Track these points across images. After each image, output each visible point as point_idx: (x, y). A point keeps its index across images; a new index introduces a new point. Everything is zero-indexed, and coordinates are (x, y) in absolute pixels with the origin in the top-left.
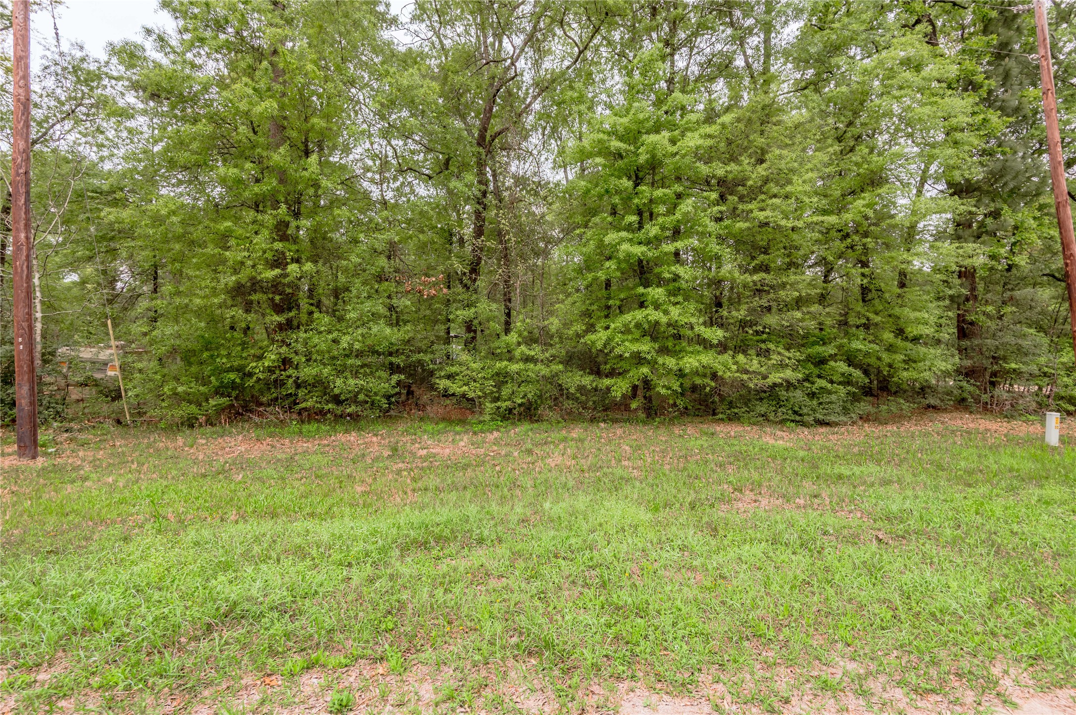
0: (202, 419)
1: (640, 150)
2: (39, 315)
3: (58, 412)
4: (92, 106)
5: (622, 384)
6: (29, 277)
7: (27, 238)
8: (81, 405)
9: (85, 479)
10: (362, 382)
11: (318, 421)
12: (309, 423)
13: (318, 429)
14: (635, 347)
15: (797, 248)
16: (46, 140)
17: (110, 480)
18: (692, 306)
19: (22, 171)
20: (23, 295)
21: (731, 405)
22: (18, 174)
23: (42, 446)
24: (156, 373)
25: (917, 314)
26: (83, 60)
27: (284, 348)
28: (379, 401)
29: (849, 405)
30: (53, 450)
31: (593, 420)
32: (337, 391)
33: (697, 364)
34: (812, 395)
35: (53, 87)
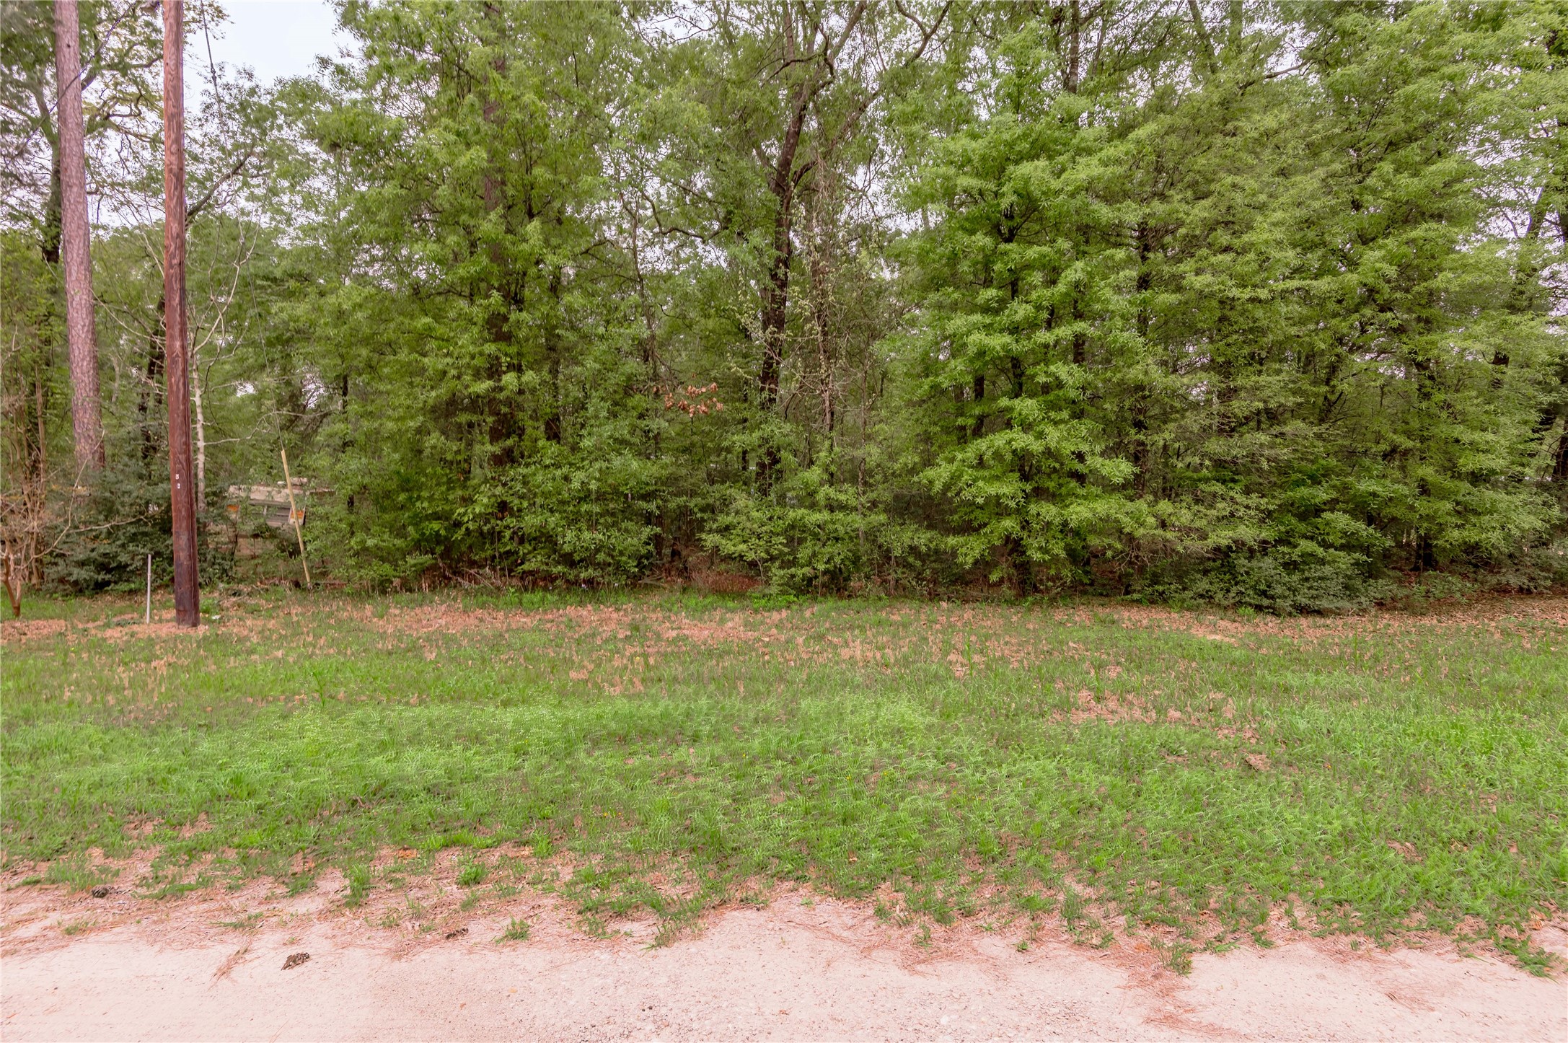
0: (397, 582)
1: (1004, 189)
2: (201, 444)
3: (225, 571)
4: (265, 154)
5: (975, 545)
6: (187, 395)
7: (183, 347)
8: (253, 562)
9: (251, 652)
10: (601, 536)
11: (545, 589)
12: (533, 591)
13: (543, 600)
14: (993, 489)
15: (1264, 332)
16: (210, 206)
17: (279, 654)
18: (1084, 427)
19: (175, 261)
20: (179, 420)
21: (1155, 580)
22: (171, 266)
23: (206, 612)
24: (340, 520)
25: (1477, 436)
26: (253, 92)
27: (500, 488)
28: (626, 563)
29: (1357, 583)
30: (218, 617)
31: (934, 597)
32: (567, 548)
33: (1090, 515)
34: (1291, 566)
35: (218, 132)
